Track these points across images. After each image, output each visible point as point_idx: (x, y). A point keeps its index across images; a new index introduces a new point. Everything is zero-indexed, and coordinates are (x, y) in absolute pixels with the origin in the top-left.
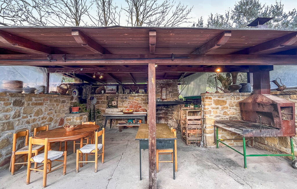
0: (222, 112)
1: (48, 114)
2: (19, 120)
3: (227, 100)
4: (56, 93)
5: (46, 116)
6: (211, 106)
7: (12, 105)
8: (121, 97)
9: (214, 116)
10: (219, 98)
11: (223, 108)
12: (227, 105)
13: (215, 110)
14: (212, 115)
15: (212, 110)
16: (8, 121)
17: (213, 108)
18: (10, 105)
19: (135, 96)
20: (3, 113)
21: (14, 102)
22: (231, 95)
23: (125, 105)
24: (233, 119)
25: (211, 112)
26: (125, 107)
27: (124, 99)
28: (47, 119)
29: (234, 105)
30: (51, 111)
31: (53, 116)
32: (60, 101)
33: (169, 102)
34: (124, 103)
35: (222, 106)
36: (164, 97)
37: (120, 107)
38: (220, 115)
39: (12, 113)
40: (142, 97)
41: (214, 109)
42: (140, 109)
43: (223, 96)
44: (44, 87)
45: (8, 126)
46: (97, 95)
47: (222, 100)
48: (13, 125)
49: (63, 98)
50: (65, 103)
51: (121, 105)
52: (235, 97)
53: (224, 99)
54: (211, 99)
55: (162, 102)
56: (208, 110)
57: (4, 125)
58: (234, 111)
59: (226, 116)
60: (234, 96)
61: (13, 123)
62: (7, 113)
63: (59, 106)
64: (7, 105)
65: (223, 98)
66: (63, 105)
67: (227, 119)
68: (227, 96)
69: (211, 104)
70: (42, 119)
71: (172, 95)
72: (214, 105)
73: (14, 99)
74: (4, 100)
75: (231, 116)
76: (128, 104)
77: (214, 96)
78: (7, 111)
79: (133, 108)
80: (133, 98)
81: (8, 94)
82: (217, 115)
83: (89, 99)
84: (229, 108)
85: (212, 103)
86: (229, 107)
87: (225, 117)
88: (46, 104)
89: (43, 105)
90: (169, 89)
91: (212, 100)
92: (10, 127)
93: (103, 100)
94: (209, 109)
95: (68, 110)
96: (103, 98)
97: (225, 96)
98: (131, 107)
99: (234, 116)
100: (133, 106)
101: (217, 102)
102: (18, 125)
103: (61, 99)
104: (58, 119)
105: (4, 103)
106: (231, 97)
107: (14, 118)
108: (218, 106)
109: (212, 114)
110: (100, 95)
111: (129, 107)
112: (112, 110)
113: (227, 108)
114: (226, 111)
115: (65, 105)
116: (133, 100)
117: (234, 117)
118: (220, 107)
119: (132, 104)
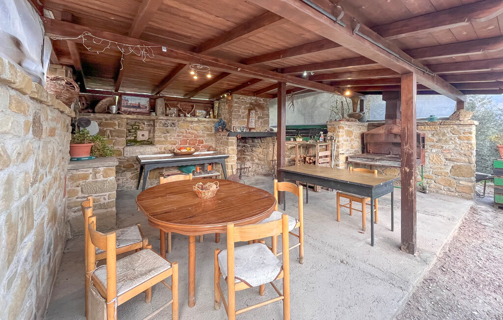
3: (354, 131)
8: (164, 122)
19: (192, 122)
23: (171, 138)
26: (172, 142)
27: (169, 127)
33: (259, 132)
34: (168, 135)
36: (252, 125)
37: (160, 142)
40: (204, 123)
41: (345, 142)
42: (200, 147)
46: (100, 116)
51: (163, 139)
53: (352, 129)
55: (249, 133)
69: (344, 135)
71: (261, 123)
76: (178, 136)
77: (345, 125)
79: (188, 145)
80: (188, 126)
86: (354, 139)
90: (259, 113)
91: (344, 131)
93: (117, 128)
96: (117, 123)
98: (184, 142)
100: (188, 141)
101: (348, 133)
106: (356, 127)
108: (348, 138)
110: (108, 116)
111: (179, 143)
112: (141, 150)
116: (188, 129)
119: (185, 137)
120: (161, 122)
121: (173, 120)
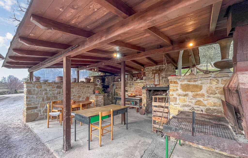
0: (194, 101)
1: (77, 93)
2: (59, 95)
3: (203, 85)
4: (83, 82)
5: (76, 94)
6: (177, 92)
7: (56, 88)
8: (130, 83)
9: (180, 105)
10: (188, 81)
11: (194, 96)
12: (203, 91)
13: (183, 97)
14: (177, 103)
15: (178, 98)
16: (54, 95)
17: (179, 95)
18: (55, 88)
19: (139, 83)
20: (52, 92)
21: (57, 87)
22: (210, 77)
23: (132, 90)
24: (213, 112)
25: (176, 100)
27: (132, 85)
28: (77, 96)
29: (217, 92)
30: (79, 92)
31: (81, 95)
32: (85, 86)
33: (161, 87)
34: (131, 88)
35: (193, 93)
36: (156, 83)
38: (190, 104)
39: (56, 92)
40: (144, 83)
41: (180, 97)
43: (196, 79)
44: (75, 79)
45: (54, 98)
46: (116, 83)
47: (193, 85)
48: (56, 97)
49: (88, 85)
50: (90, 88)
51: (130, 90)
52: (220, 79)
53: (199, 83)
54: (177, 83)
55: (155, 87)
56: (172, 97)
57: (52, 97)
58: (216, 100)
59: (201, 107)
60: (217, 78)
61: (57, 96)
62: (54, 92)
63: (85, 89)
64: (53, 88)
65: (195, 81)
66: (88, 89)
67: (202, 111)
68: (202, 79)
69: (177, 90)
70: (74, 96)
71: (165, 81)
72: (180, 91)
73: (57, 85)
74: (52, 86)
75: (210, 107)
76: (134, 89)
77: (181, 79)
78: (53, 91)
79: (138, 93)
80: (138, 85)
81: (53, 83)
82: (185, 103)
83: (111, 86)
84: (206, 96)
85: (179, 88)
86: (206, 94)
87: (198, 107)
88: (75, 88)
89: (74, 88)
90: (162, 74)
91: (179, 85)
92: (55, 98)
93: (119, 86)
94: (174, 96)
95: (92, 92)
96: (119, 84)
97: (199, 79)
98: (136, 91)
99: (214, 108)
100: (138, 91)
101: (186, 88)
102: (59, 98)
103: (86, 86)
104: (85, 96)
105: (52, 87)
106: (211, 79)
107: (57, 94)
108: (187, 93)
109: (178, 101)
110: (117, 82)
113: (203, 95)
114: (201, 99)
115: (89, 89)
116: (138, 86)
117: (215, 110)
118: (190, 93)
119: (136, 89)
120: (129, 84)
121: (133, 83)
